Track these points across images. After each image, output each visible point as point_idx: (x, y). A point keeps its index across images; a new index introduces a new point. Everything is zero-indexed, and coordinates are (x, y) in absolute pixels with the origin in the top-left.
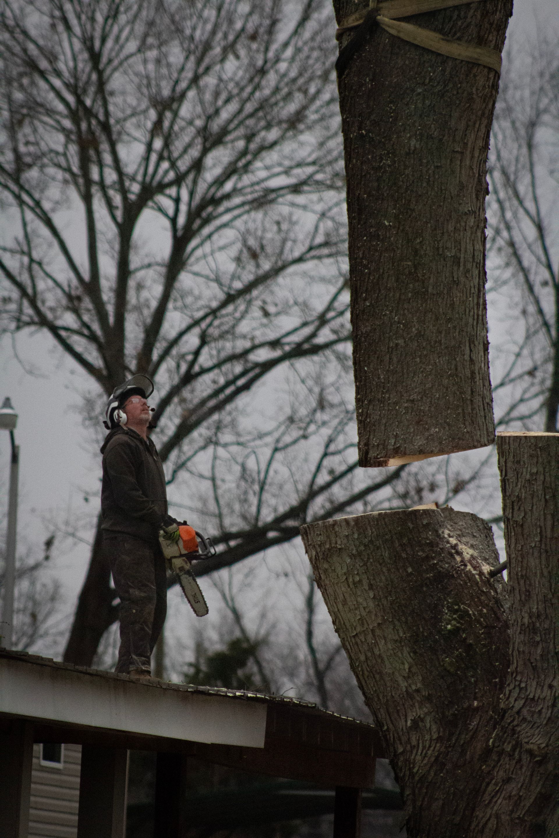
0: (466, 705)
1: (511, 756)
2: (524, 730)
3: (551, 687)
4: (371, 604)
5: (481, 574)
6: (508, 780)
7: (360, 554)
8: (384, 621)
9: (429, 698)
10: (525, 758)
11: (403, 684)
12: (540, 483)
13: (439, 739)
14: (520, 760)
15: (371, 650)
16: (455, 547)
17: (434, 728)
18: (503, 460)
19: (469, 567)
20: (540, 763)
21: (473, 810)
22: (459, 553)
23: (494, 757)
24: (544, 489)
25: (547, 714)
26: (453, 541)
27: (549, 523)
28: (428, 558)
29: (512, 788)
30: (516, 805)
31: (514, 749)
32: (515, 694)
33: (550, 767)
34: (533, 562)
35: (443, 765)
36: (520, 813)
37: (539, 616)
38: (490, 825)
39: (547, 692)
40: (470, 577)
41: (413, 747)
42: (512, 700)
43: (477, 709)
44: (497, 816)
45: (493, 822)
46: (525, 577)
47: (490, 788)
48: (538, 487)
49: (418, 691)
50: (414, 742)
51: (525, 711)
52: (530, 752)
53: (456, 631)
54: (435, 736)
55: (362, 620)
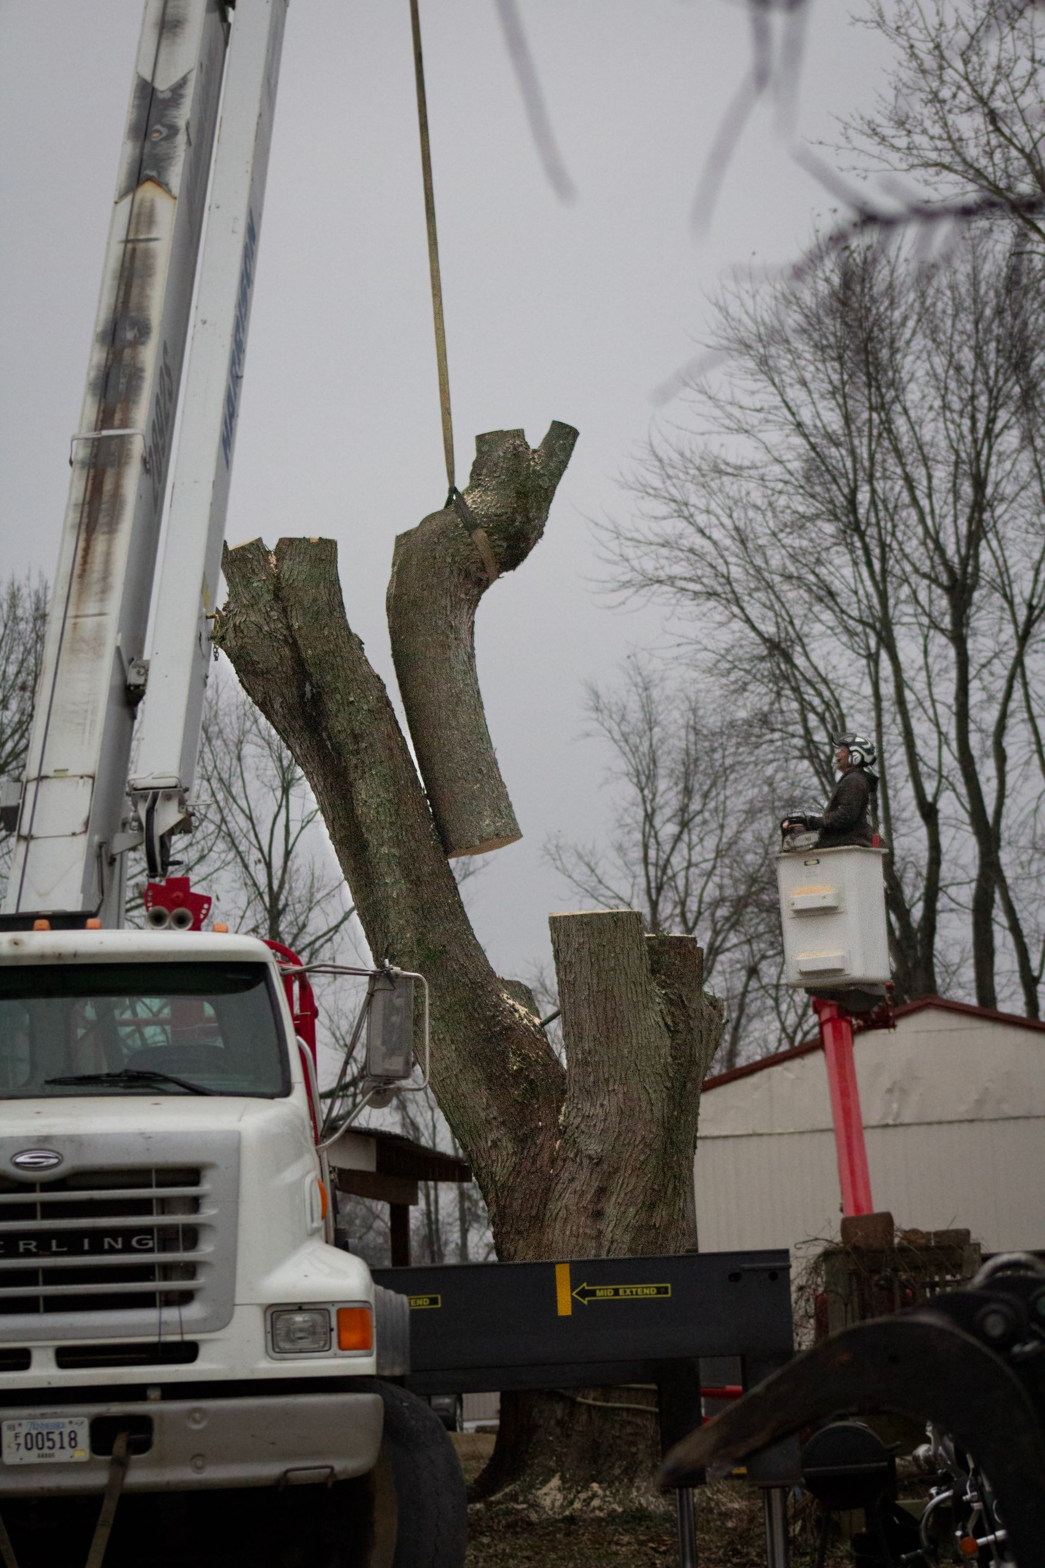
0: (533, 1125)
1: (574, 1161)
2: (581, 1139)
3: (602, 1105)
4: (454, 1055)
5: (534, 1025)
6: (572, 1180)
7: (443, 1017)
8: (465, 1067)
9: (503, 1123)
10: (586, 1162)
11: (483, 1115)
12: (586, 950)
13: (515, 1153)
14: (581, 1164)
15: (456, 1090)
16: (513, 1006)
17: (510, 1146)
18: (555, 936)
19: (525, 1021)
20: (597, 1164)
21: (546, 1204)
22: (516, 1011)
23: (561, 1163)
24: (590, 953)
25: (600, 1126)
26: (511, 1002)
27: (595, 981)
28: (494, 1017)
29: (577, 1185)
30: (581, 1196)
31: (576, 1156)
32: (573, 1114)
33: (605, 1166)
34: (584, 1012)
35: (519, 1172)
36: (584, 1203)
37: (590, 1053)
38: (561, 1215)
39: (599, 1110)
40: (526, 1027)
41: (493, 1162)
42: (571, 1118)
43: (541, 1128)
44: (566, 1207)
45: (563, 1212)
46: (578, 1024)
47: (559, 1186)
48: (585, 952)
49: (495, 1118)
50: (494, 1158)
51: (583, 1126)
52: (590, 1158)
53: (521, 1070)
54: (511, 1151)
55: (447, 1068)
